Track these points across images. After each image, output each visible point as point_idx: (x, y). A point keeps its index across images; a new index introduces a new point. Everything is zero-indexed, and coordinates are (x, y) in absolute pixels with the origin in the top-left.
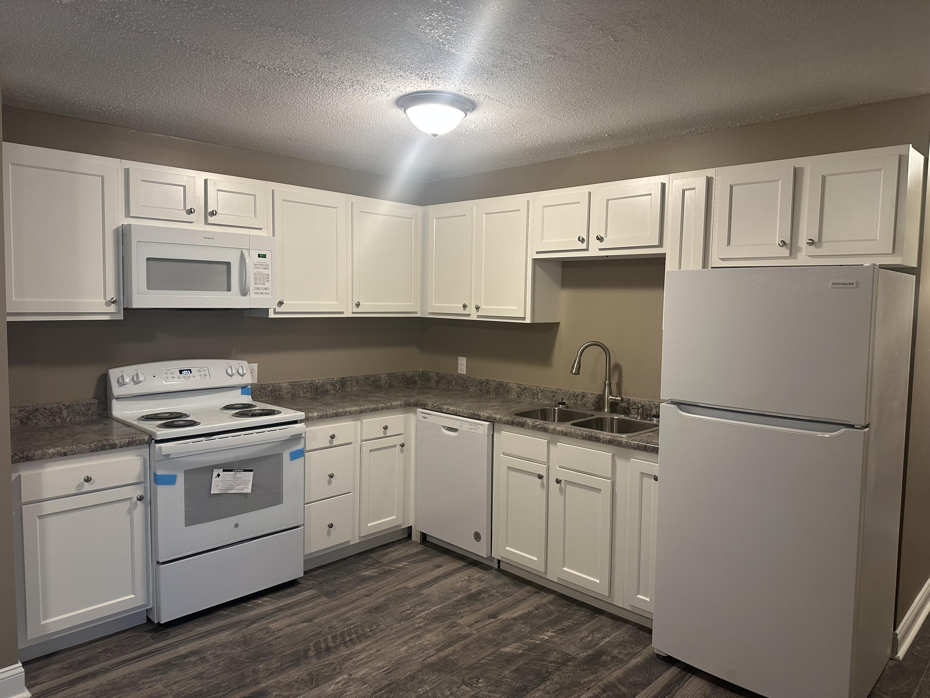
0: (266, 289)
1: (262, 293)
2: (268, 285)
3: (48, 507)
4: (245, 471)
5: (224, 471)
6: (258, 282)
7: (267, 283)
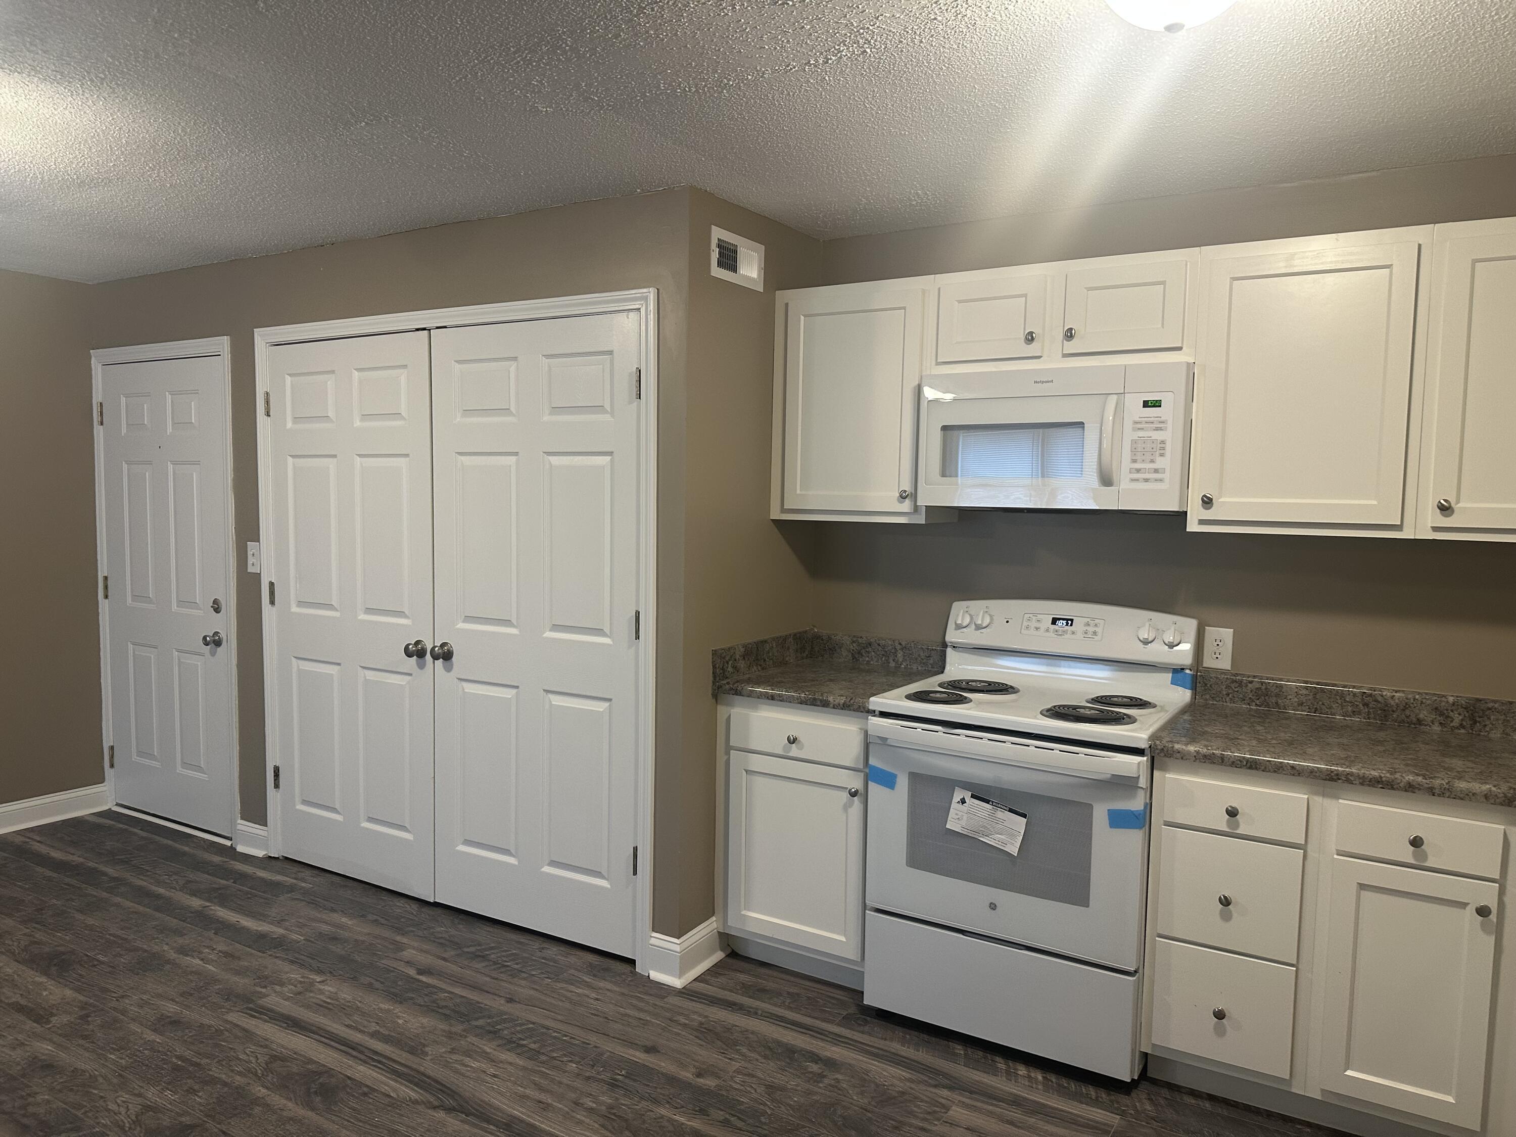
0: (1156, 471)
1: (1146, 480)
2: (1160, 463)
3: (757, 762)
4: (1011, 811)
5: (973, 796)
6: (1139, 457)
7: (1159, 459)
